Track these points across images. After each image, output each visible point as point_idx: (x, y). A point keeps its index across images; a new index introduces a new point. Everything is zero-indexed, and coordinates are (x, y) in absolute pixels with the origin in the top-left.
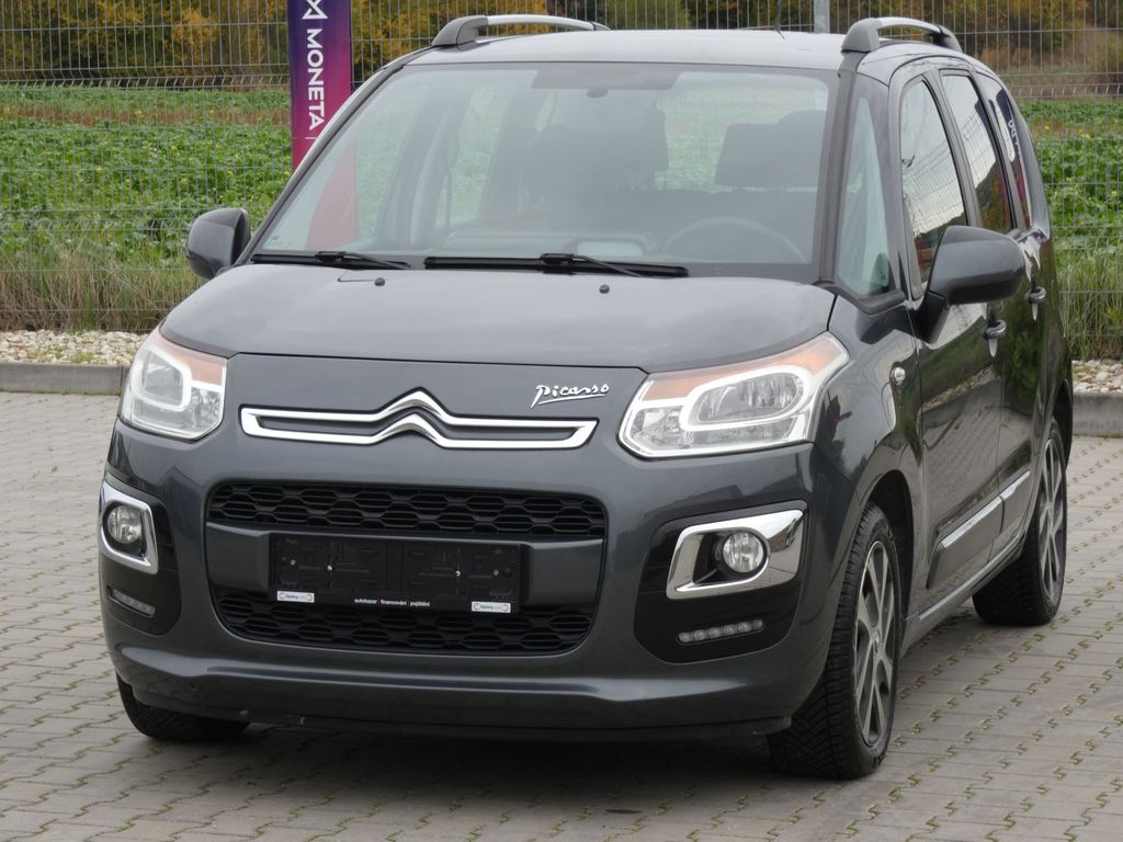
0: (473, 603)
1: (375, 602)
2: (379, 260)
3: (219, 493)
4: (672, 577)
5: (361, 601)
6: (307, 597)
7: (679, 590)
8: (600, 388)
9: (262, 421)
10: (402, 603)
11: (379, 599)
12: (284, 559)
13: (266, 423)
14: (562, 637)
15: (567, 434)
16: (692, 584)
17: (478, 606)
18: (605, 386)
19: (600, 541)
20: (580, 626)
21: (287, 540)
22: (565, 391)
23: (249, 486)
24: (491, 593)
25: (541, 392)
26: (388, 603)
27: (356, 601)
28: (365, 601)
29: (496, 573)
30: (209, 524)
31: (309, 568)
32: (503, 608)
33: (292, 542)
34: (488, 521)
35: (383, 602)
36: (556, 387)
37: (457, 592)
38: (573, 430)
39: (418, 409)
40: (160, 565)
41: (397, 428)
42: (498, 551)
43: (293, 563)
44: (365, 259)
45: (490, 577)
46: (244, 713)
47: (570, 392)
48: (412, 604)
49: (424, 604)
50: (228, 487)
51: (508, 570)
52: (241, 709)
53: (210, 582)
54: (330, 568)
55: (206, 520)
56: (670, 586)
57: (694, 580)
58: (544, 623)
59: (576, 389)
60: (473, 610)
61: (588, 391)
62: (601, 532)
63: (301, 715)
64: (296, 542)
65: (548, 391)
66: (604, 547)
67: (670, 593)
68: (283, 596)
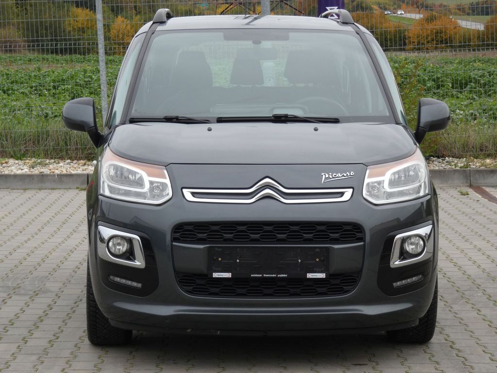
0: (308, 274)
1: (261, 275)
2: (196, 119)
3: (176, 229)
4: (392, 258)
5: (254, 275)
6: (228, 275)
7: (396, 263)
8: (350, 174)
9: (193, 194)
10: (274, 276)
11: (263, 274)
12: (215, 258)
13: (195, 195)
14: (344, 287)
15: (340, 195)
16: (399, 261)
17: (310, 276)
18: (352, 172)
19: (362, 243)
20: (352, 282)
21: (216, 249)
22: (335, 176)
23: (192, 225)
24: (315, 269)
25: (324, 176)
26: (267, 276)
27: (252, 275)
28: (256, 275)
29: (317, 260)
30: (174, 243)
31: (227, 261)
32: (322, 276)
33: (219, 250)
34: (310, 236)
35: (265, 275)
36: (330, 174)
37: (299, 269)
38: (342, 194)
39: (267, 186)
40: (146, 264)
41: (262, 195)
42: (318, 250)
43: (220, 259)
44: (190, 119)
45: (314, 262)
46: (189, 330)
47: (337, 176)
48: (279, 276)
49: (284, 276)
50: (182, 226)
51: (322, 258)
52: (187, 329)
53: (175, 271)
54: (238, 261)
55: (172, 242)
56: (391, 263)
57: (399, 259)
58: (337, 281)
59: (339, 174)
60: (308, 277)
61: (345, 175)
62: (361, 239)
63: (219, 330)
64: (221, 250)
65: (327, 176)
66: (364, 245)
67: (392, 266)
68: (216, 275)
